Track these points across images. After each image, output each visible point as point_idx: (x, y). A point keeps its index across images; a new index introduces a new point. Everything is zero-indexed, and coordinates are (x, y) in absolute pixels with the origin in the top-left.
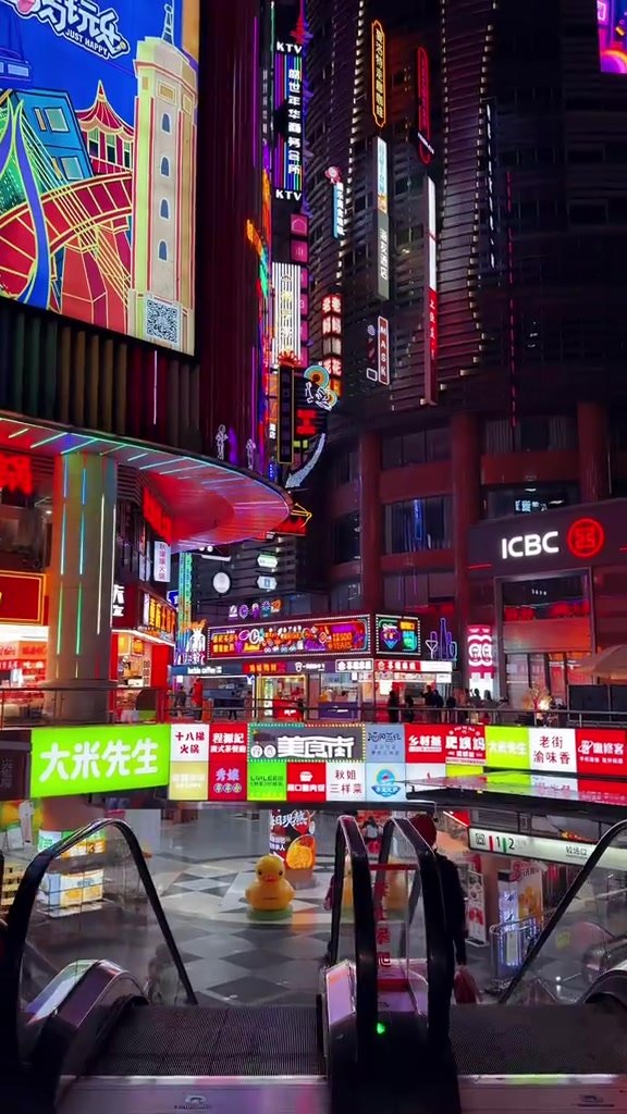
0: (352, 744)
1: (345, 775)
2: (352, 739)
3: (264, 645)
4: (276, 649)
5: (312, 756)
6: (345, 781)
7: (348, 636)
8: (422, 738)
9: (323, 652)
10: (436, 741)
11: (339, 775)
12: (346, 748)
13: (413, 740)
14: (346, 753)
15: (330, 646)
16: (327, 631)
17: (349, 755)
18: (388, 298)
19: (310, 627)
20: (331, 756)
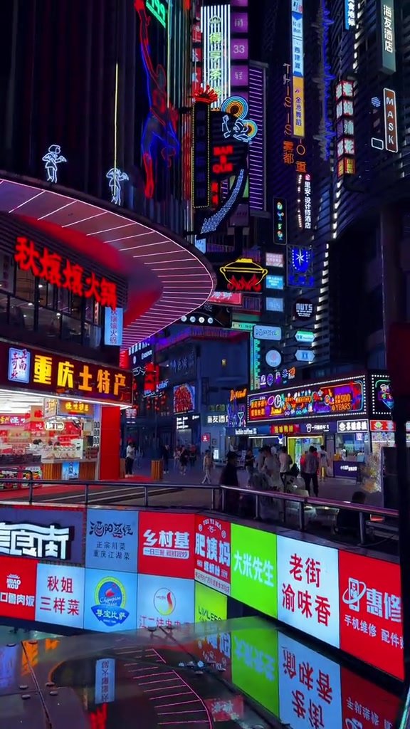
0: (67, 538)
1: (59, 586)
2: (66, 531)
3: (285, 408)
4: (293, 412)
5: (19, 553)
6: (59, 594)
7: (347, 398)
8: (162, 533)
9: (328, 414)
10: (182, 539)
11: (52, 583)
12: (58, 544)
13: (149, 535)
14: (59, 551)
15: (333, 409)
16: (330, 394)
17: (63, 556)
18: (395, 71)
19: (317, 391)
20: (40, 555)
